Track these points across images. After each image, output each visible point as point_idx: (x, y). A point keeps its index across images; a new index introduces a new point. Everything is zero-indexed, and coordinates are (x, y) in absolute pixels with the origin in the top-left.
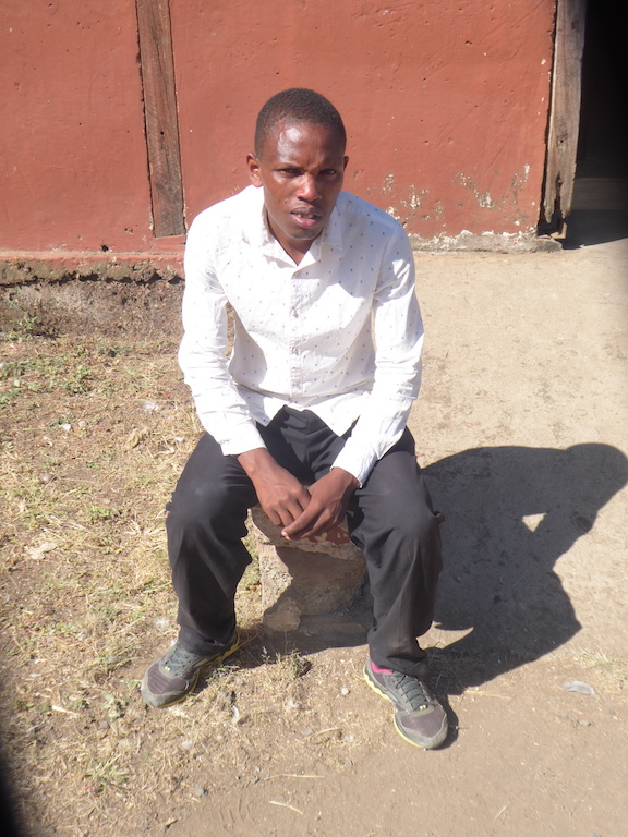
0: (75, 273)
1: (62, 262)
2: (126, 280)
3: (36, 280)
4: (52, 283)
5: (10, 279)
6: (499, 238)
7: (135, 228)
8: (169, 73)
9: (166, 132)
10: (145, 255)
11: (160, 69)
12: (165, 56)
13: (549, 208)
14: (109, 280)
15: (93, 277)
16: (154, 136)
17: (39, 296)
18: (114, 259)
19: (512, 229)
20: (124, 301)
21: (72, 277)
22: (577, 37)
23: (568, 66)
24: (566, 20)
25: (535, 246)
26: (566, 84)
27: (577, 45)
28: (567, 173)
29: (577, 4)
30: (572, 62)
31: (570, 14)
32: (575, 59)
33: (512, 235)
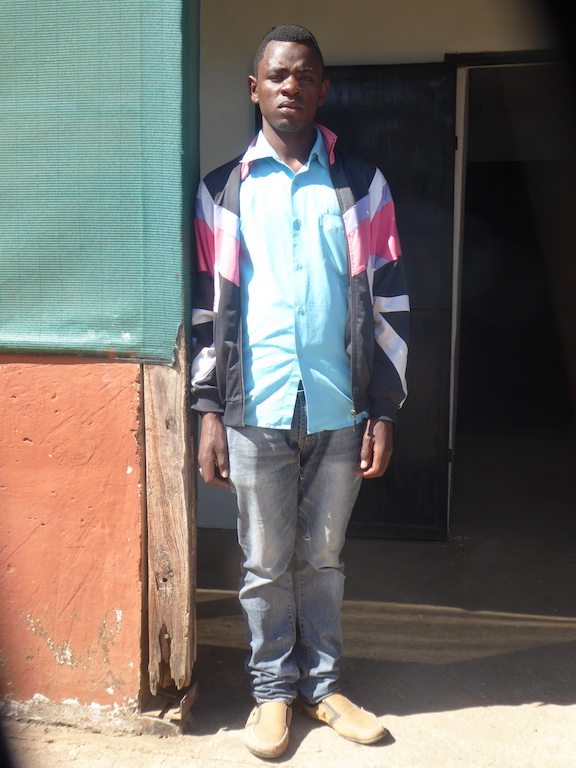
6: (86, 710)
13: (154, 670)
19: (104, 699)
22: (173, 439)
23: (165, 478)
24: (157, 416)
25: (140, 727)
26: (164, 503)
27: (175, 450)
28: (175, 625)
29: (170, 395)
30: (169, 472)
31: (161, 409)
32: (175, 468)
33: (104, 707)
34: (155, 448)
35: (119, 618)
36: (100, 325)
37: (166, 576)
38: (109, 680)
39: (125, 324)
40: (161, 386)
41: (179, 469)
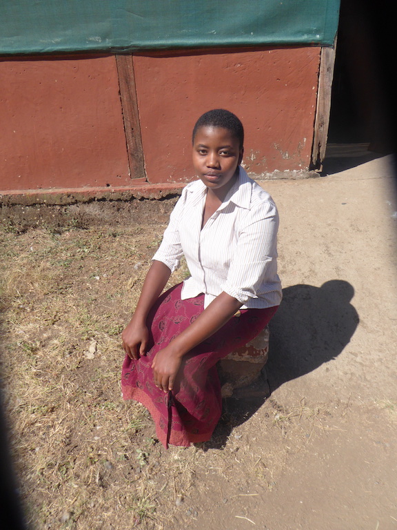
0: (95, 198)
1: (88, 193)
2: (119, 200)
3: (76, 202)
4: (84, 203)
5: (64, 202)
7: (122, 175)
8: (135, 99)
9: (135, 129)
10: (127, 188)
11: (130, 98)
12: (132, 91)
13: (315, 158)
14: (111, 200)
15: (104, 199)
16: (129, 131)
17: (78, 209)
18: (113, 191)
19: (298, 168)
20: (118, 210)
21: (94, 199)
22: (329, 75)
23: (325, 90)
24: (324, 67)
25: (308, 176)
26: (324, 99)
27: (329, 79)
28: (323, 141)
29: (330, 59)
30: (327, 88)
31: (326, 64)
33: (298, 171)
34: (322, 79)
35: (305, 141)
36: (309, 32)
37: (322, 124)
38: (300, 162)
39: (317, 32)
40: (327, 55)
41: (330, 86)
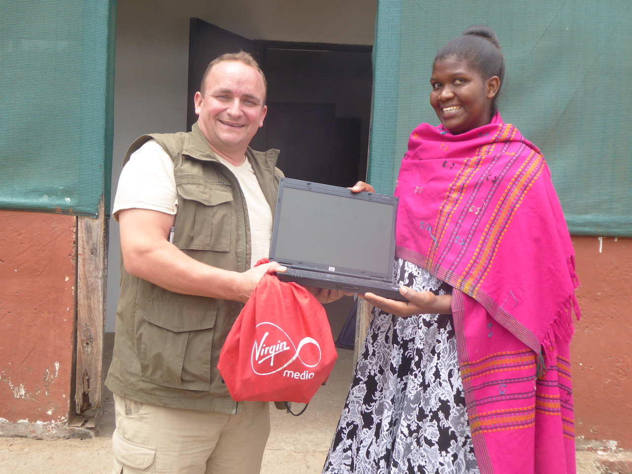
6: (34, 426)
13: (79, 399)
19: (46, 418)
22: (95, 260)
23: (89, 283)
24: (85, 247)
25: (68, 434)
27: (96, 267)
28: (93, 371)
29: (94, 235)
30: (92, 280)
31: (88, 243)
32: (96, 277)
33: (46, 423)
34: (84, 266)
35: (57, 368)
36: (51, 193)
37: (88, 341)
38: (49, 406)
39: (67, 193)
41: (98, 278)
